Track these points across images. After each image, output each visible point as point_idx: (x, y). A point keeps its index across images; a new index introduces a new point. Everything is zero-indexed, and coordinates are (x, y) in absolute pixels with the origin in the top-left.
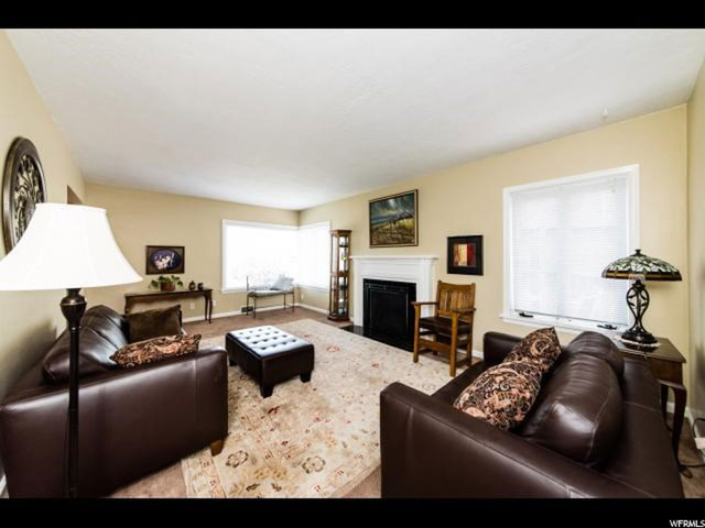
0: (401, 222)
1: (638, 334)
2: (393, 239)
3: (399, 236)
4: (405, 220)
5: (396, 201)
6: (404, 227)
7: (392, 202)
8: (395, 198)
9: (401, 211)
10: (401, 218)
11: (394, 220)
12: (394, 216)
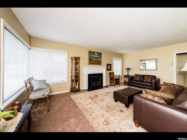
0: (98, 59)
1: (128, 74)
2: (96, 63)
3: (98, 62)
4: (99, 59)
5: (97, 54)
6: (98, 60)
7: (96, 53)
8: (97, 53)
9: (98, 56)
10: (98, 58)
11: (96, 58)
12: (96, 57)
